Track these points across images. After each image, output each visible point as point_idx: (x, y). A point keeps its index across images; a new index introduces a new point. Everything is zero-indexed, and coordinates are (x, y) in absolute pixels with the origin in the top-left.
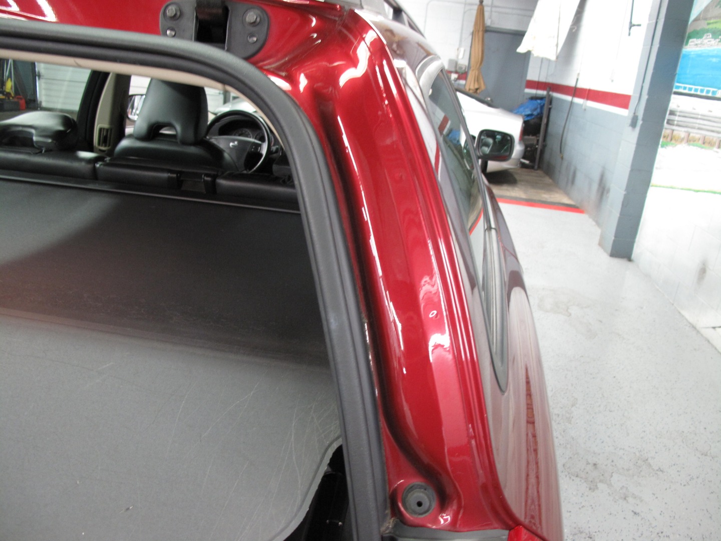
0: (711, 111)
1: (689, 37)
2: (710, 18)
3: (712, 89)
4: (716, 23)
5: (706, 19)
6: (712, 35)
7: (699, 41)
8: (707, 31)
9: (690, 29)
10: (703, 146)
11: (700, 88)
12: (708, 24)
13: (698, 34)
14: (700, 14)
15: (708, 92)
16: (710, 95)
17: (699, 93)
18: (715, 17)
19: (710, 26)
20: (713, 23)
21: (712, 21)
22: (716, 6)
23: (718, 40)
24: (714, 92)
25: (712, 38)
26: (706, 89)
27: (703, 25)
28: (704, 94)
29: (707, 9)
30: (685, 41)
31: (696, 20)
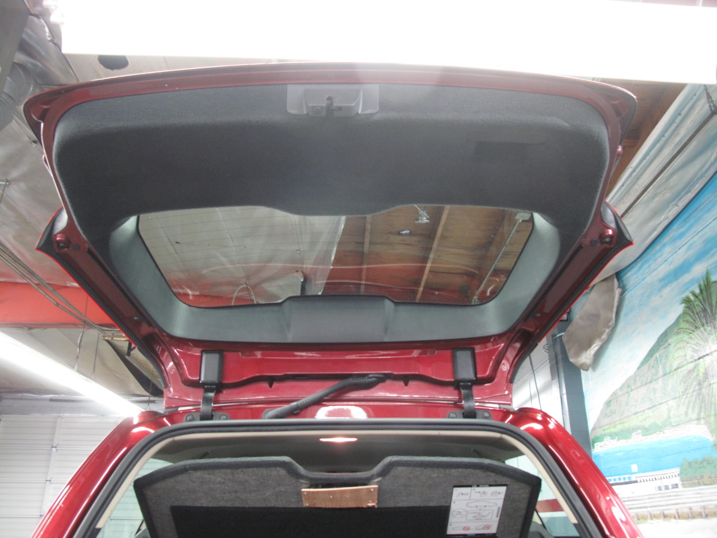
0: (633, 493)
1: (594, 442)
2: (604, 426)
3: (626, 476)
4: (609, 428)
5: (601, 427)
6: (610, 437)
7: (602, 443)
8: (606, 435)
9: (591, 437)
10: (639, 521)
11: (617, 477)
12: (604, 430)
13: (598, 439)
14: (595, 424)
15: (624, 478)
16: (627, 480)
17: (618, 481)
18: (607, 425)
19: (606, 431)
20: (607, 429)
21: (606, 428)
22: (604, 417)
23: (616, 440)
24: (629, 478)
25: (611, 439)
26: (622, 477)
27: (599, 432)
28: (622, 481)
29: (598, 421)
30: (592, 446)
31: (594, 429)
